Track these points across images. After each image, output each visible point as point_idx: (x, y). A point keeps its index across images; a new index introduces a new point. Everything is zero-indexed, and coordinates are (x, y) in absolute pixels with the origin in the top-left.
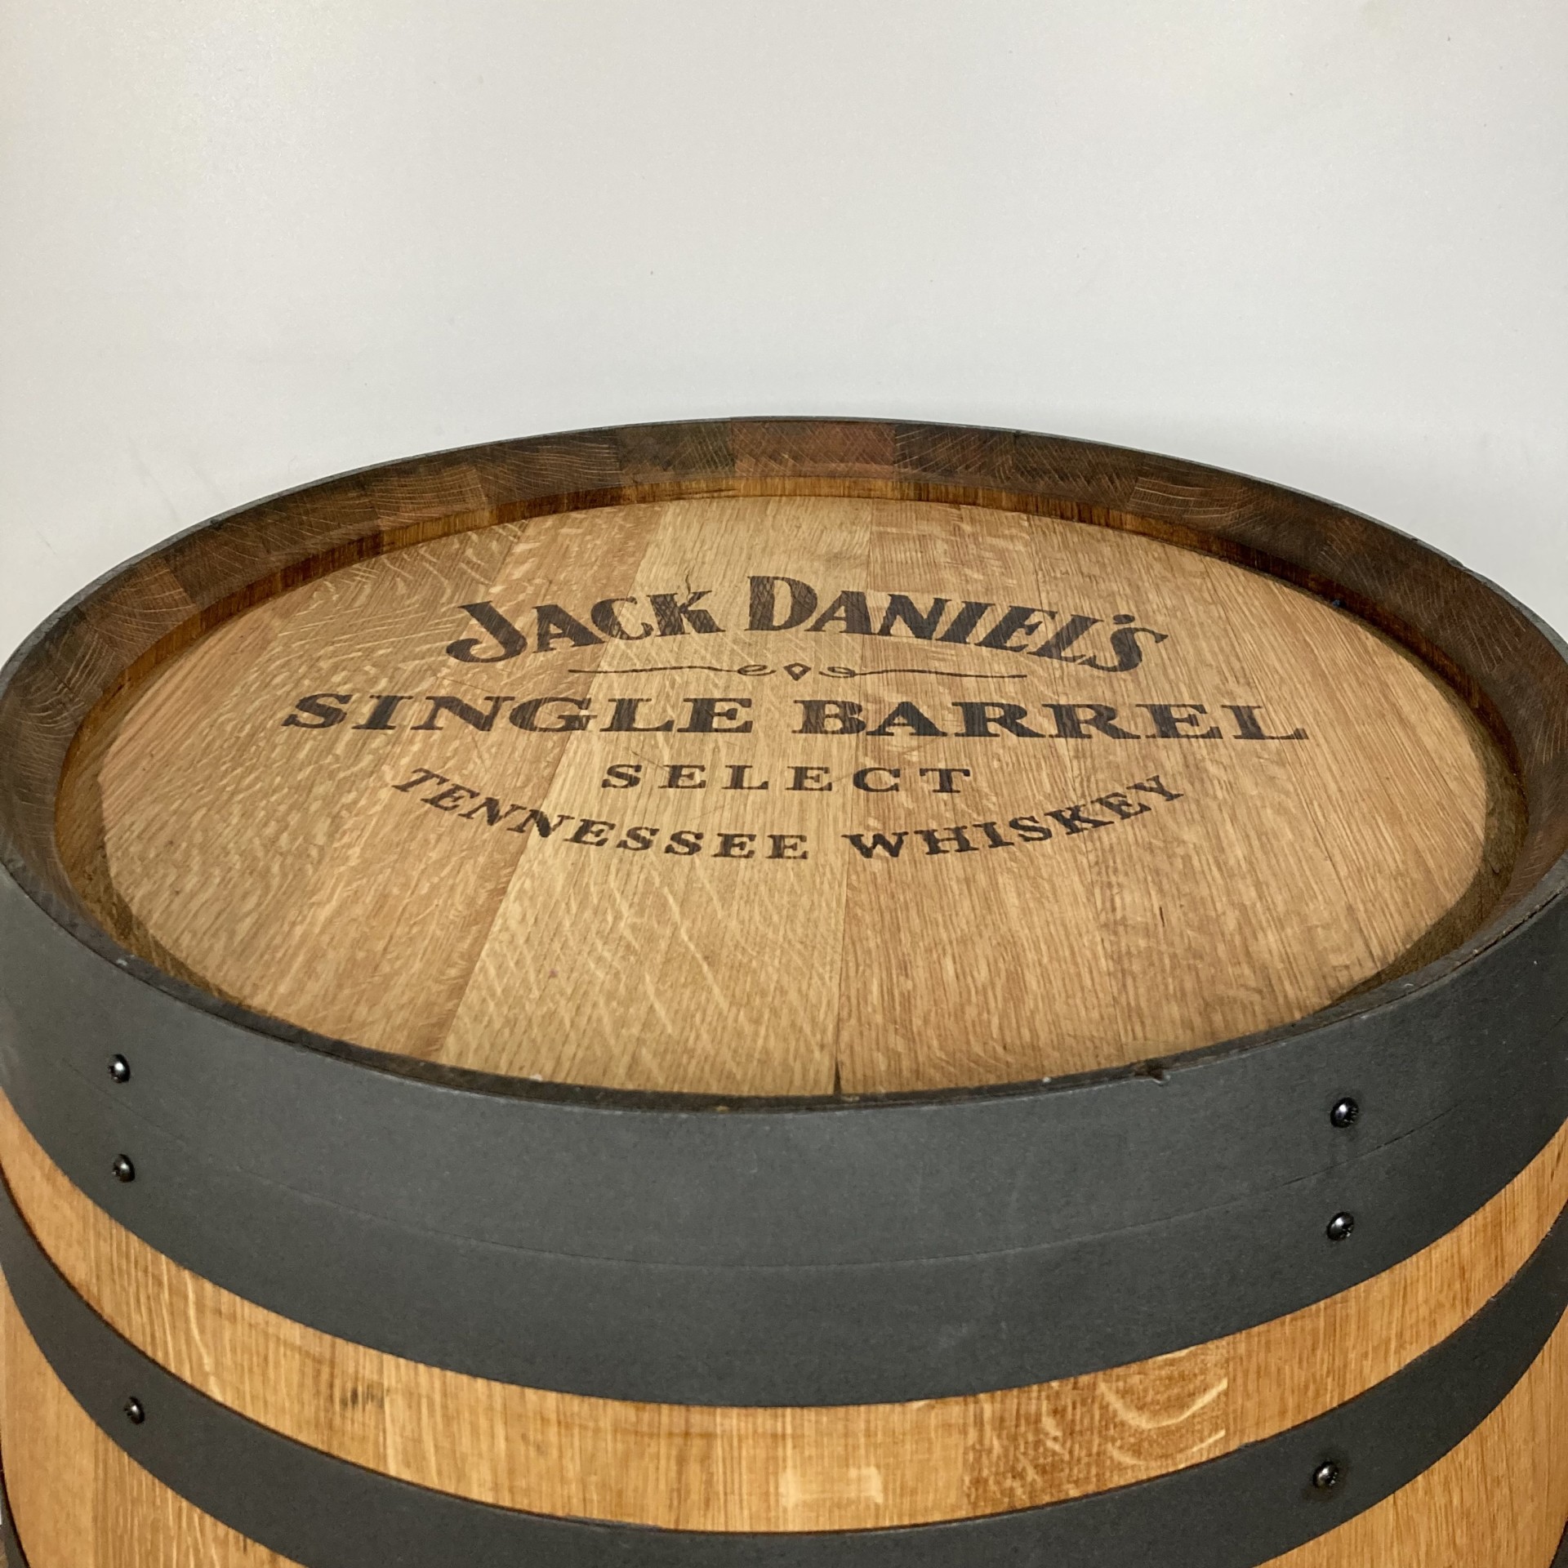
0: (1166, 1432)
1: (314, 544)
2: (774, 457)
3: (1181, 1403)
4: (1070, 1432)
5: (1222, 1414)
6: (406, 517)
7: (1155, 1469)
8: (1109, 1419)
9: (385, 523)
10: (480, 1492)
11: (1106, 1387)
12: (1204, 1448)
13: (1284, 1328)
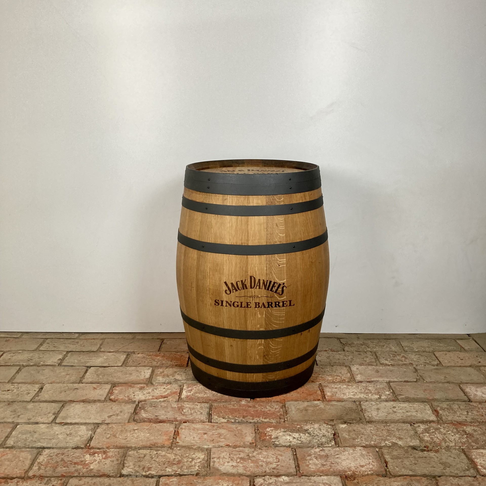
0: (279, 201)
1: (204, 167)
2: (249, 163)
3: (280, 199)
4: (273, 200)
5: (283, 201)
6: (212, 166)
7: (278, 204)
8: (275, 199)
9: (210, 166)
10: (234, 205)
11: (275, 197)
12: (282, 203)
13: (287, 195)
